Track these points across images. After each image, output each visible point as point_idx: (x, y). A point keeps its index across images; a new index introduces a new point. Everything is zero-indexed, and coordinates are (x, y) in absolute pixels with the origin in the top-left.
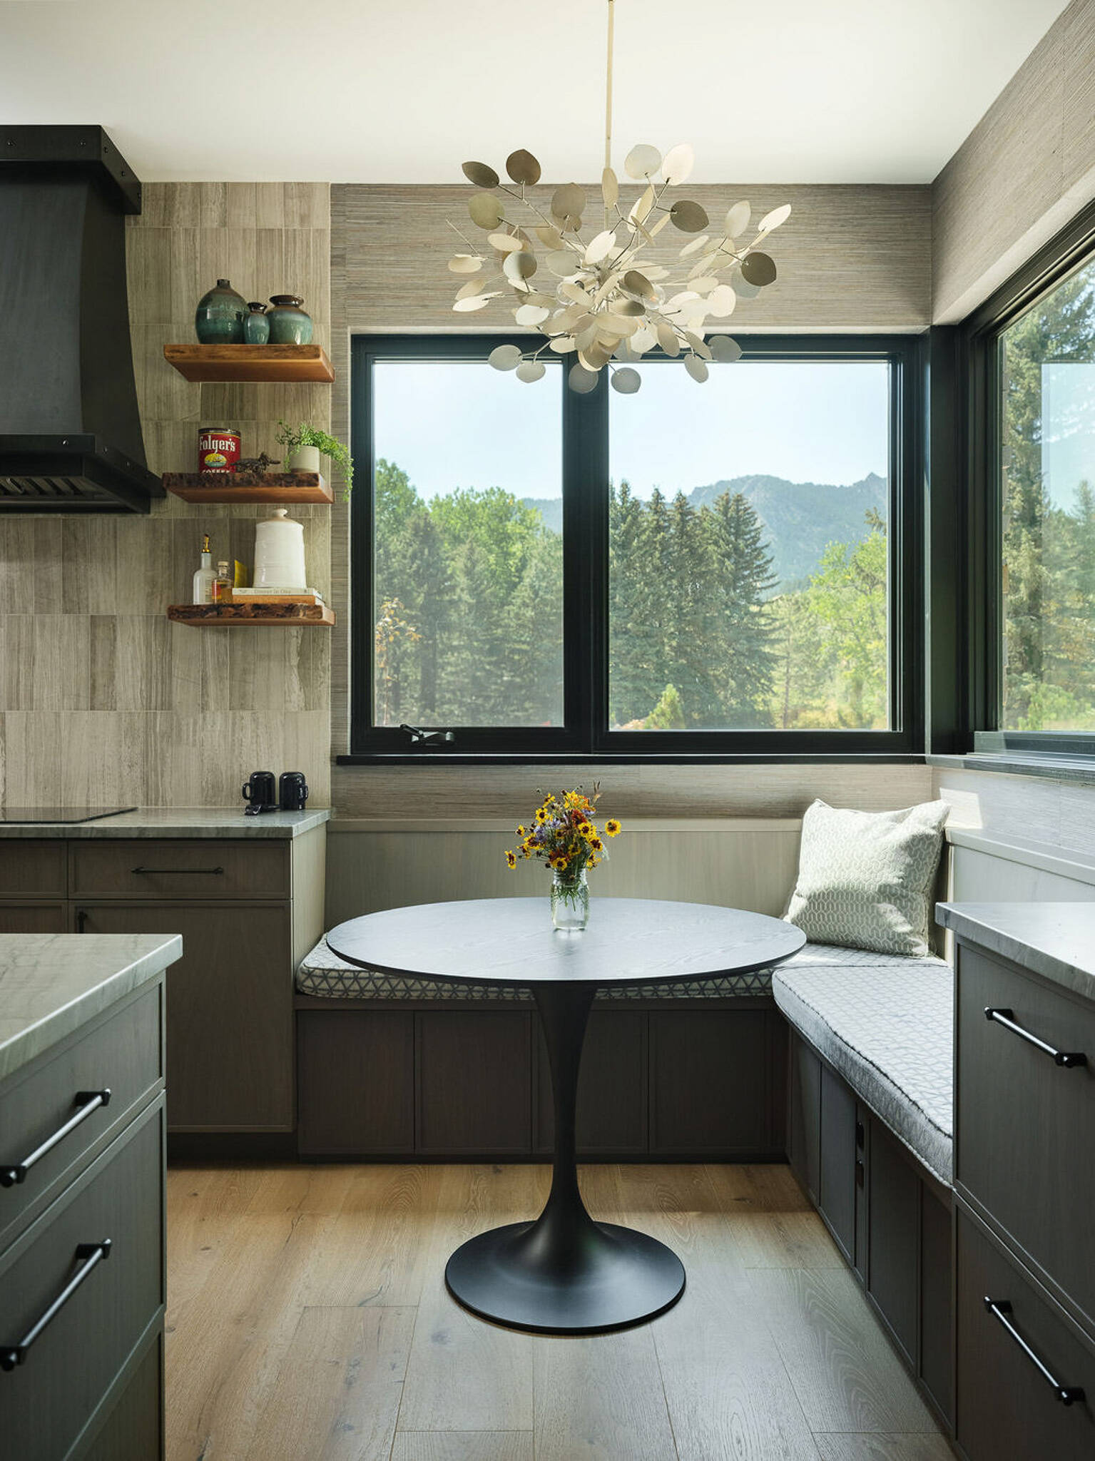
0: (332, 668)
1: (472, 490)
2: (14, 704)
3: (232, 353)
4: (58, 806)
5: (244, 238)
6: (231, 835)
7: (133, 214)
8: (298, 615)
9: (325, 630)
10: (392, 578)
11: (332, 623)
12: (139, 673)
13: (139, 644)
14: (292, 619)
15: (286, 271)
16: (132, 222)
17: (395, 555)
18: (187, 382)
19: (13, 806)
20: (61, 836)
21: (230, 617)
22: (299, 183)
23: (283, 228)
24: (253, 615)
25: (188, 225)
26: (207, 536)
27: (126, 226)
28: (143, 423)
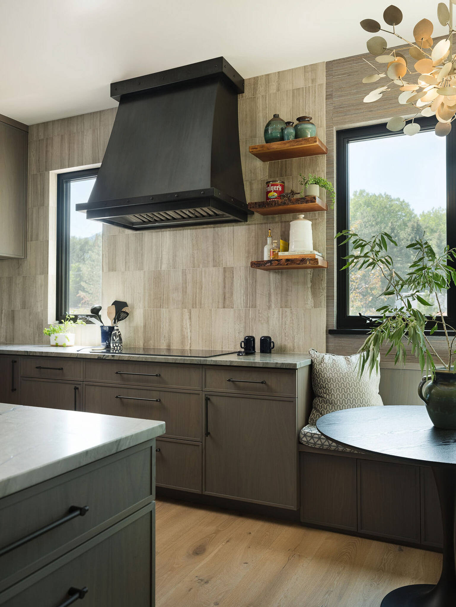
0: (327, 289)
1: (440, 208)
2: (194, 306)
3: (278, 146)
4: (211, 349)
5: (287, 95)
6: (269, 366)
7: (241, 93)
8: (306, 263)
9: (323, 270)
10: (402, 250)
11: (326, 266)
12: (243, 292)
13: (243, 279)
14: (304, 265)
15: (305, 106)
16: (241, 97)
17: (403, 240)
18: (263, 163)
19: (194, 349)
20: (199, 363)
21: (276, 265)
22: (311, 65)
23: (304, 87)
24: (286, 264)
25: (263, 94)
26: (270, 229)
27: (238, 99)
28: (245, 183)
